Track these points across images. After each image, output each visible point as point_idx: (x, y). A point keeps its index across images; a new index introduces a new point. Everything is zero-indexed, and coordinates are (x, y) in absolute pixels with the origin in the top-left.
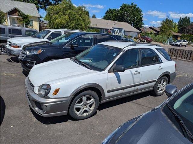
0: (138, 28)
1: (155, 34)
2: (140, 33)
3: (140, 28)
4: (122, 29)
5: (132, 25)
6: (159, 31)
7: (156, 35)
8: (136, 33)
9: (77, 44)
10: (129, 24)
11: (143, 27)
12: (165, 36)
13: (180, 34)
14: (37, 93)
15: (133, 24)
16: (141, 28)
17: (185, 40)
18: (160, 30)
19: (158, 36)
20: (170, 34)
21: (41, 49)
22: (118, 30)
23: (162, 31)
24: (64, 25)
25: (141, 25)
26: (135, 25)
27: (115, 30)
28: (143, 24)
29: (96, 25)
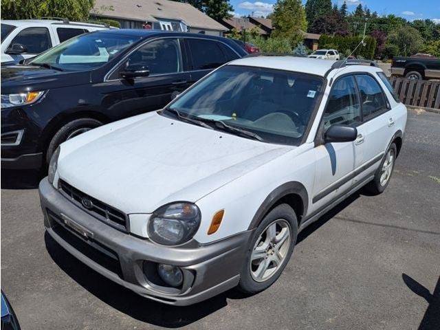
0: (219, 20)
1: (263, 35)
2: (228, 32)
3: (224, 20)
4: (180, 21)
5: (202, 11)
6: (270, 27)
7: (266, 39)
8: (218, 32)
9: (146, 69)
10: (194, 6)
11: (232, 16)
12: (287, 41)
13: (317, 37)
14: (146, 235)
15: (204, 8)
16: (227, 18)
17: (334, 51)
18: (273, 26)
19: (270, 40)
20: (296, 36)
21: (28, 89)
22: (170, 24)
23: (279, 28)
24: (12, 7)
25: (226, 11)
26: (211, 12)
27: (161, 23)
28: (231, 9)
29: (111, 8)
